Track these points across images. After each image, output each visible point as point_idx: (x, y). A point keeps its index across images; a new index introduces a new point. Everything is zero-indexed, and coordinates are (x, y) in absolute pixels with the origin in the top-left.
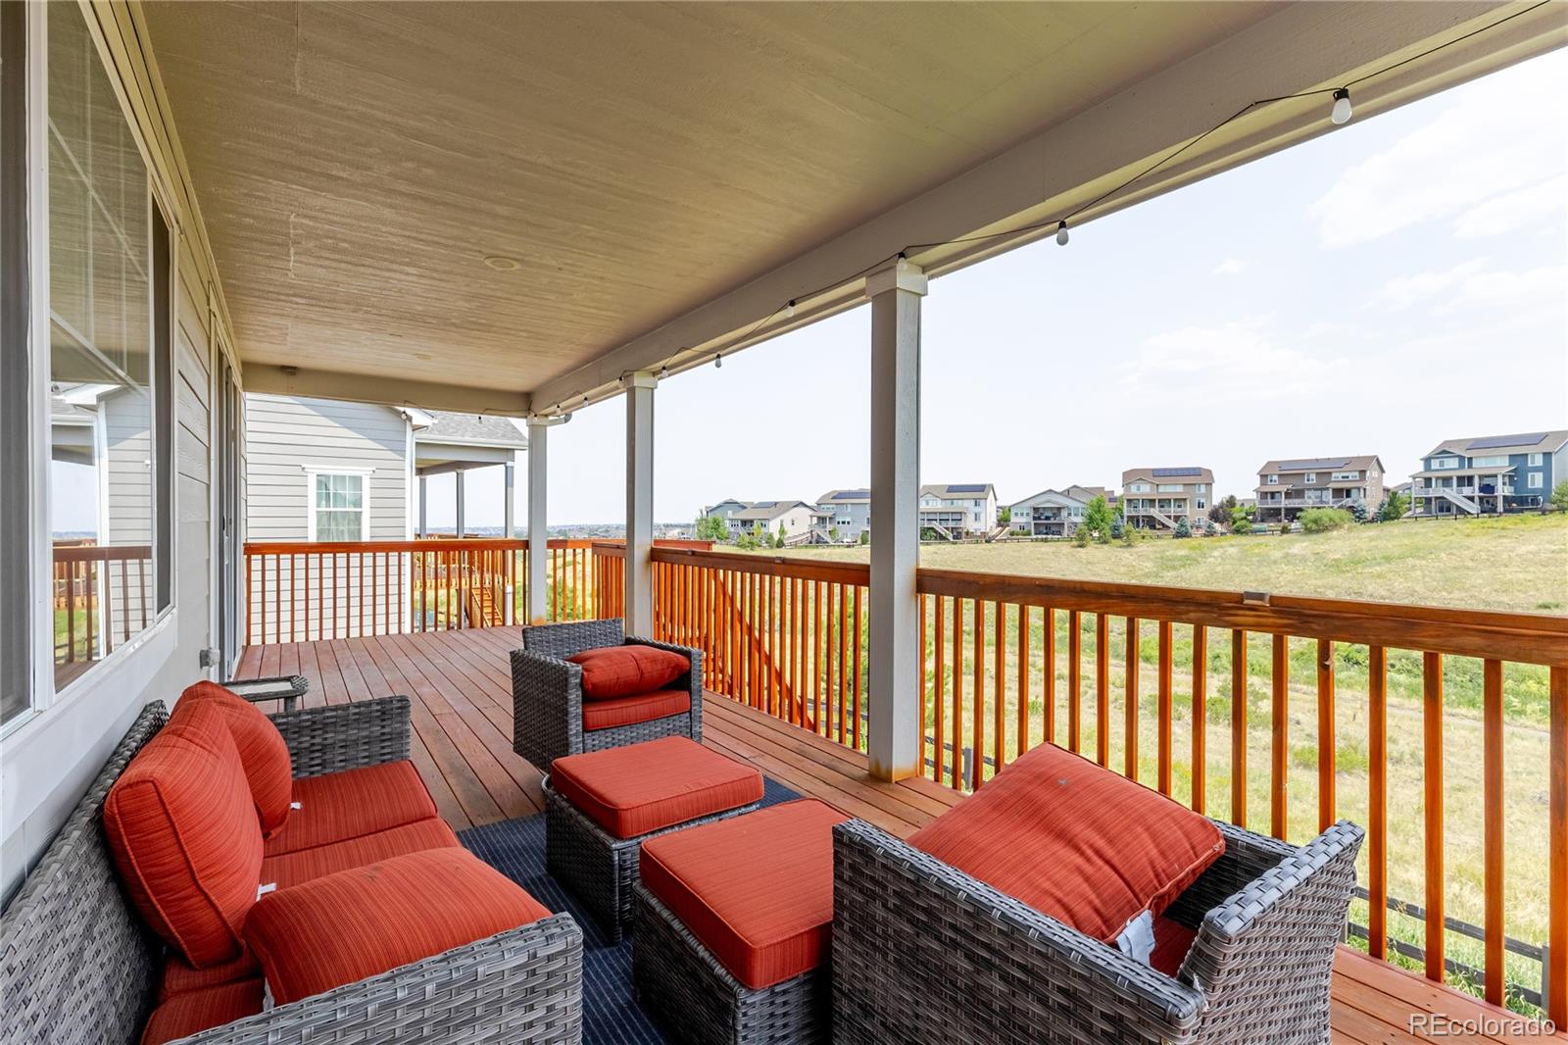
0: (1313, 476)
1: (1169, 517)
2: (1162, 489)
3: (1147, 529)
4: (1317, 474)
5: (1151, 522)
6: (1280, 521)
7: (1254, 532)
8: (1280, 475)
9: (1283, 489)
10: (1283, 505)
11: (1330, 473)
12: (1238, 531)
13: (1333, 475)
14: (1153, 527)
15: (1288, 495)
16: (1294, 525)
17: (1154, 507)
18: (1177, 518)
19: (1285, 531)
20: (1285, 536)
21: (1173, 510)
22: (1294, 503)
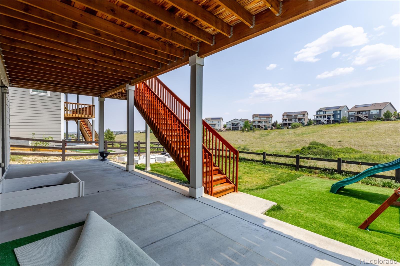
0: (294, 116)
1: (263, 125)
2: (261, 119)
3: (258, 128)
4: (295, 115)
5: (259, 126)
6: (287, 126)
7: (281, 128)
8: (287, 116)
9: (288, 118)
10: (287, 122)
11: (297, 115)
12: (278, 128)
13: (298, 115)
14: (259, 128)
15: (288, 120)
16: (290, 127)
17: (259, 123)
18: (264, 126)
19: (288, 128)
20: (288, 129)
21: (264, 123)
22: (290, 122)
